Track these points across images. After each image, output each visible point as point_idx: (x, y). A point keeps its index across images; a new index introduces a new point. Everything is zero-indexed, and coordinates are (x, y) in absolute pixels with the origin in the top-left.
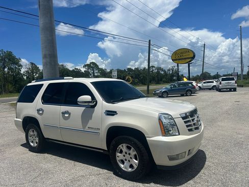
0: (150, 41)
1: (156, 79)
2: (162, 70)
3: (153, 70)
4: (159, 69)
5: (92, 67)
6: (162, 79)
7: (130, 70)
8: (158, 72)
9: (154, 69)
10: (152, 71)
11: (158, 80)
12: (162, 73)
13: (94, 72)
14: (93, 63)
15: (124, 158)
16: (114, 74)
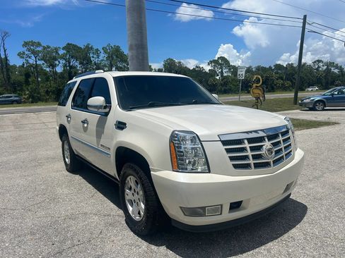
0: (305, 17)
1: (324, 81)
2: (337, 67)
3: (319, 67)
4: (330, 64)
5: (220, 64)
6: (334, 81)
7: (279, 67)
8: (328, 70)
9: (321, 64)
10: (317, 69)
11: (327, 83)
12: (336, 71)
13: (222, 71)
14: (222, 58)
15: (132, 198)
16: (241, 73)
